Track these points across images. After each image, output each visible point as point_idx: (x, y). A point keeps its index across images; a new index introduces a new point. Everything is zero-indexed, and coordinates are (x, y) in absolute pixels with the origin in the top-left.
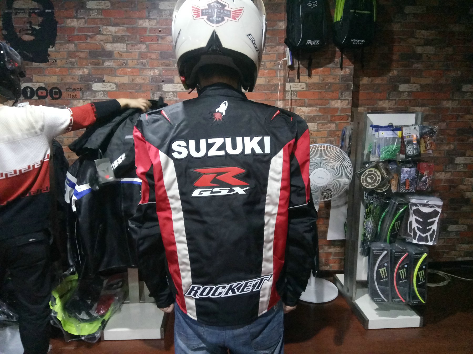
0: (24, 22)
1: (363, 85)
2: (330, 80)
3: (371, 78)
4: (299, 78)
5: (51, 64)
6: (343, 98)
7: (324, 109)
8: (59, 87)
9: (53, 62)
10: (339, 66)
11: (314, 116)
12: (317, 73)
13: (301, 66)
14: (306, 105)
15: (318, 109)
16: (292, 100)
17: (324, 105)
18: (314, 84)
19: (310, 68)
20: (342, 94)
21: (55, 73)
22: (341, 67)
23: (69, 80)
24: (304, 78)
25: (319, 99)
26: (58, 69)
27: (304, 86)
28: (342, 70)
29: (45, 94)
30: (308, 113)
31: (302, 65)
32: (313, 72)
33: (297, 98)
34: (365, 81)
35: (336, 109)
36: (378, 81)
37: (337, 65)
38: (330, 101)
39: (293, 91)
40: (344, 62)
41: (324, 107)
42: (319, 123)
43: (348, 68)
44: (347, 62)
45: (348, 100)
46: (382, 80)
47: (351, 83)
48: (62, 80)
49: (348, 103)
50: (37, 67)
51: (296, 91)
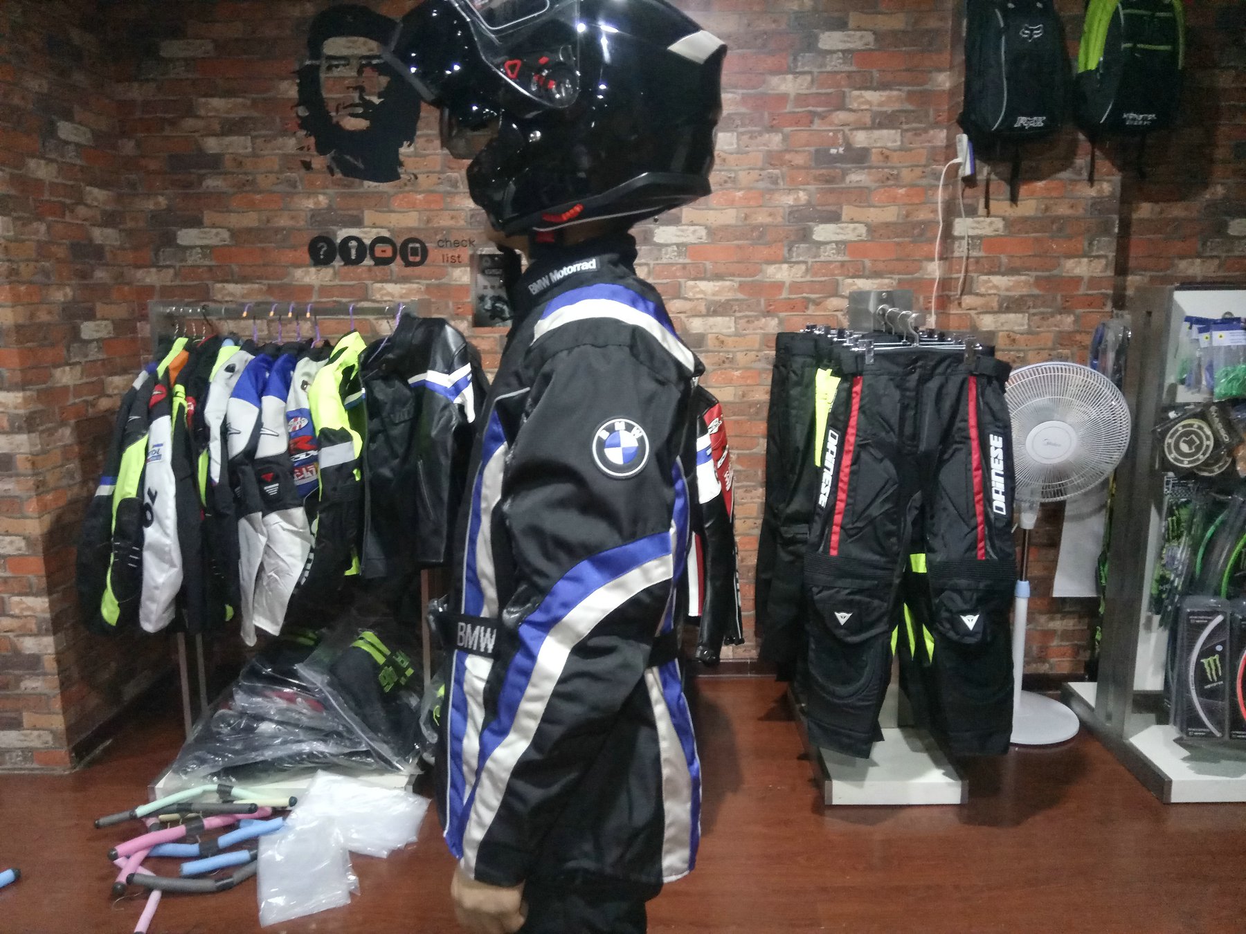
0: (348, 88)
1: (1141, 220)
2: (1063, 210)
3: (1162, 205)
4: (987, 206)
5: (405, 185)
6: (1094, 254)
7: (1048, 279)
8: (421, 237)
9: (409, 180)
10: (1085, 175)
11: (1022, 297)
12: (1032, 194)
13: (993, 177)
14: (1003, 269)
15: (1032, 280)
16: (968, 258)
17: (1047, 270)
18: (1024, 220)
19: (1015, 181)
20: (1090, 244)
21: (413, 206)
22: (1091, 180)
23: (445, 221)
24: (1001, 205)
25: (1034, 256)
26: (420, 197)
27: (999, 224)
28: (1092, 186)
29: (389, 253)
30: (1007, 290)
31: (996, 174)
32: (1024, 190)
33: (982, 254)
34: (1145, 210)
35: (1077, 280)
36: (1177, 211)
37: (1081, 174)
38: (1062, 261)
39: (972, 237)
40: (1097, 166)
41: (1047, 274)
42: (1034, 314)
43: (1109, 181)
44: (1104, 166)
45: (1105, 257)
46: (1186, 209)
47: (1115, 217)
48: (428, 221)
49: (1107, 265)
50: (373, 193)
51: (979, 237)
